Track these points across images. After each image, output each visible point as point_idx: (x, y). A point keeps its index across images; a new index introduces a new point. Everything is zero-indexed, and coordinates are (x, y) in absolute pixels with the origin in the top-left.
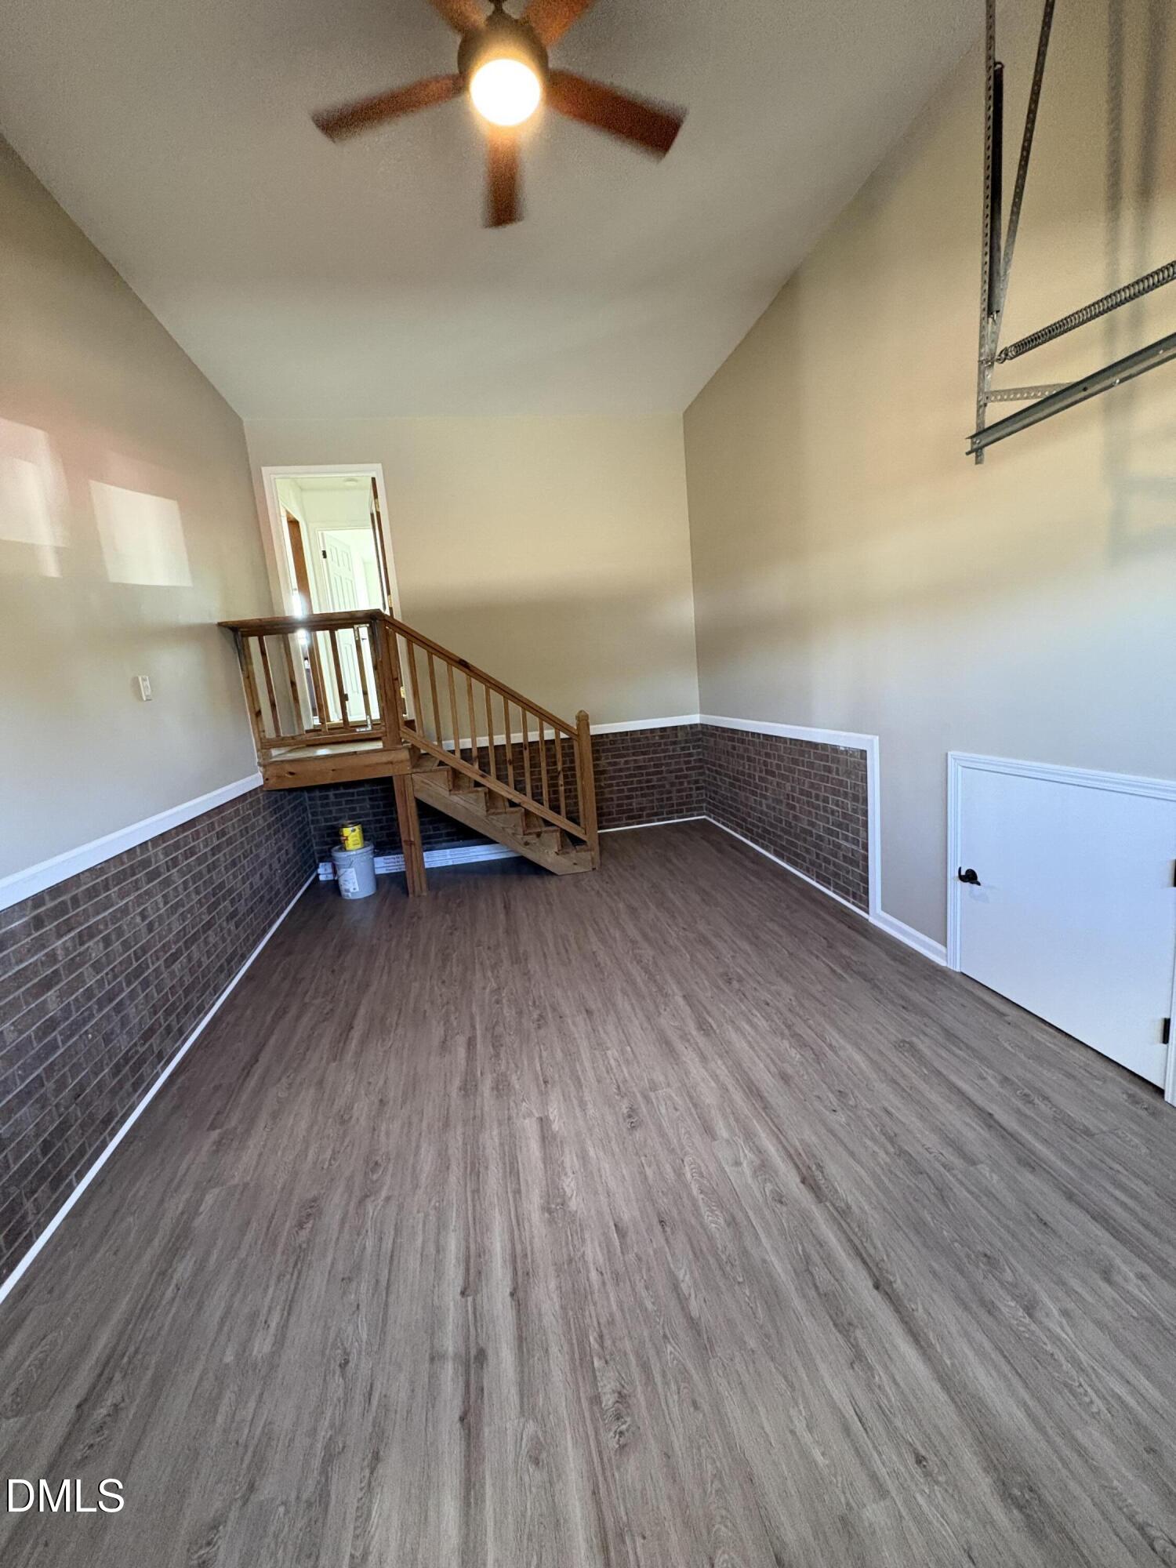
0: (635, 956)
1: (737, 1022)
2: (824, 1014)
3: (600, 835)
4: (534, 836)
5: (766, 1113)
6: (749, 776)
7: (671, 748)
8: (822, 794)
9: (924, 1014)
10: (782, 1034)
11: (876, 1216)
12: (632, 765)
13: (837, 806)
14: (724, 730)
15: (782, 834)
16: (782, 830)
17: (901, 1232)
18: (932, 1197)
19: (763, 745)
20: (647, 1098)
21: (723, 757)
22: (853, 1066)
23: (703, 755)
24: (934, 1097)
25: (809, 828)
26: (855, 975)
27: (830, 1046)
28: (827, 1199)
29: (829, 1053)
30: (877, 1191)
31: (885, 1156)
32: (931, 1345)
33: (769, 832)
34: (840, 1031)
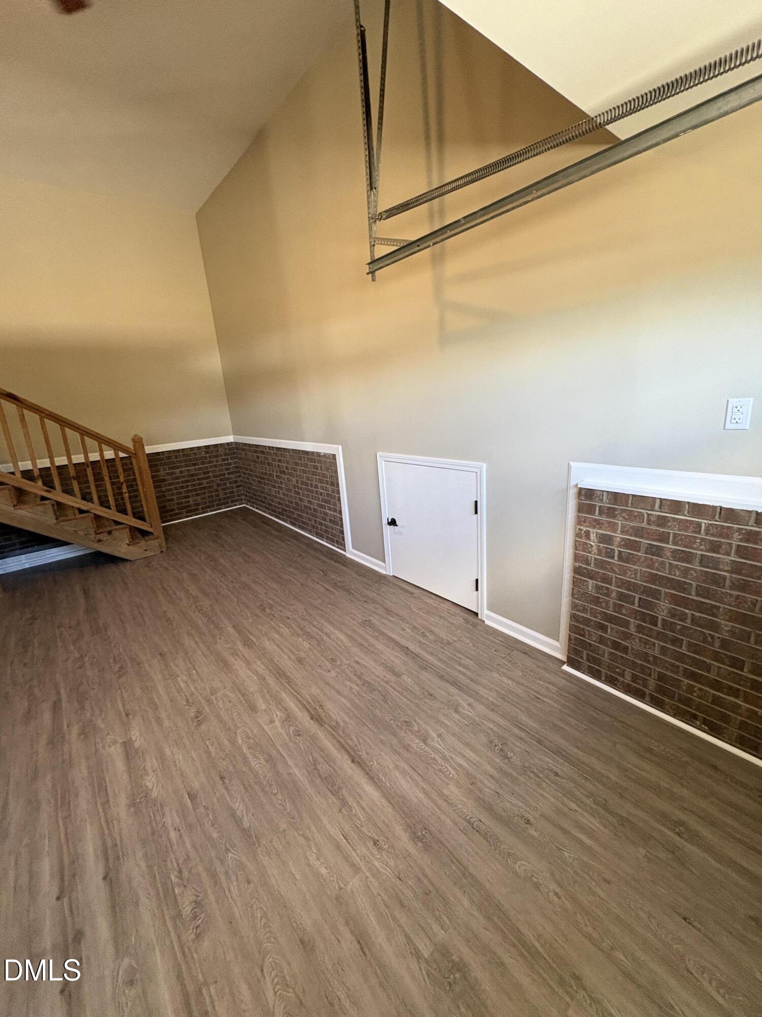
0: (196, 607)
1: (270, 635)
2: (322, 616)
3: (163, 526)
4: (105, 534)
5: (290, 686)
6: (270, 475)
7: (214, 460)
8: (314, 483)
9: (375, 602)
10: (298, 635)
11: (352, 722)
12: (186, 474)
13: (323, 489)
14: (250, 445)
15: (293, 511)
16: (294, 508)
17: (366, 727)
18: (381, 702)
19: (276, 454)
20: (209, 701)
21: (252, 464)
22: (339, 642)
23: (239, 463)
24: (380, 647)
25: (309, 505)
26: (340, 590)
27: (326, 634)
28: (325, 723)
29: (325, 638)
30: (353, 709)
31: (357, 687)
32: (380, 780)
33: (285, 510)
34: (331, 623)
